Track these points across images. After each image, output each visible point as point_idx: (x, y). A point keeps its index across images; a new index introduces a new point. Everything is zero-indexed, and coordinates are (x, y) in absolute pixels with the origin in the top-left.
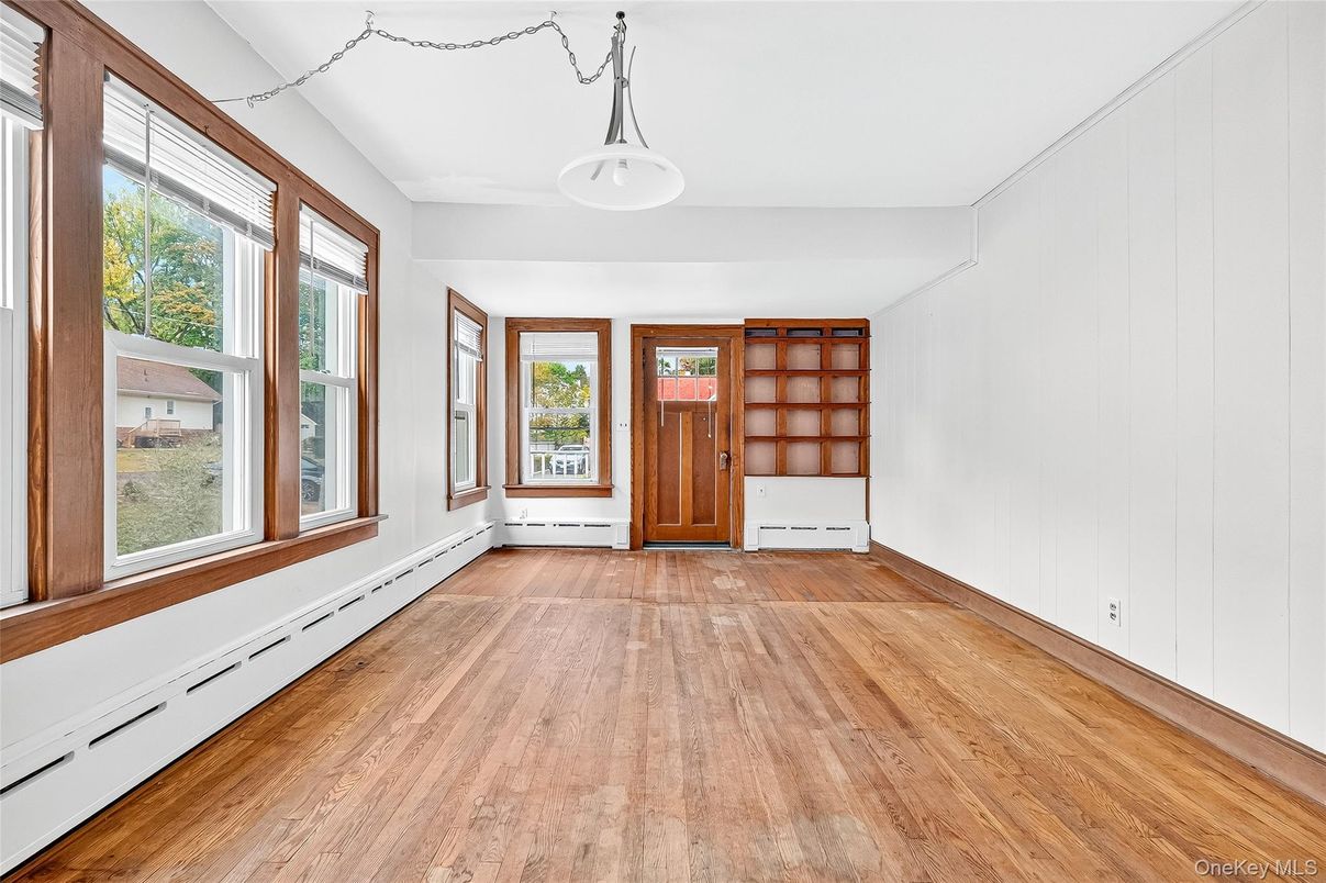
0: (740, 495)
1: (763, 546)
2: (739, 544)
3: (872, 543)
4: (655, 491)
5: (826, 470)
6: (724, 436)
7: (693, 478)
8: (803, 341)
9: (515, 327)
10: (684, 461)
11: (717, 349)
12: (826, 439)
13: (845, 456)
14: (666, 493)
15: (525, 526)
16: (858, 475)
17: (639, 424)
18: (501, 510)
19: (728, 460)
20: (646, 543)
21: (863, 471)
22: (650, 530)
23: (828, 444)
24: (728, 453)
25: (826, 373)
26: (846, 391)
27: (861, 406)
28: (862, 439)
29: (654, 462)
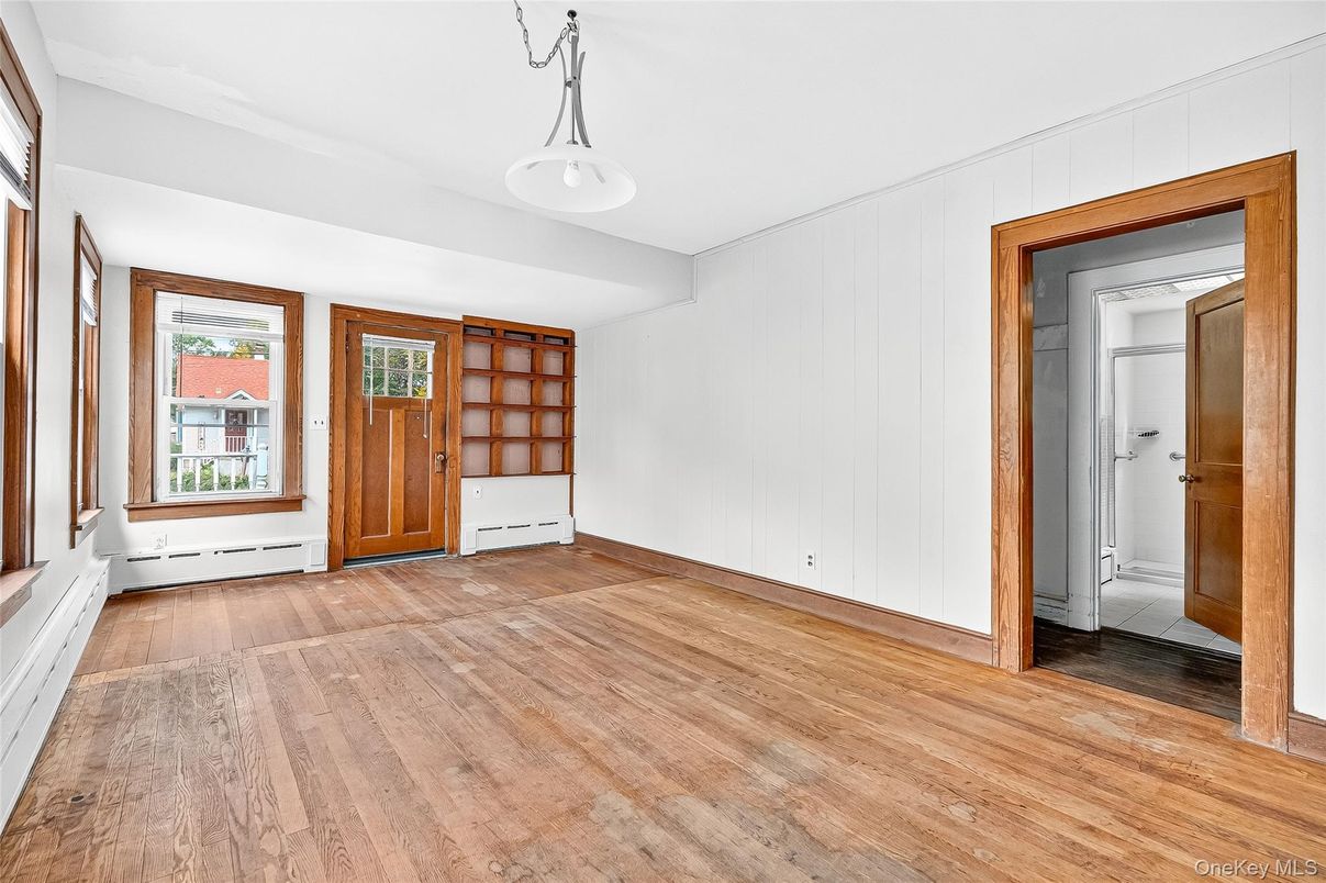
0: (457, 497)
1: (480, 549)
2: (454, 549)
3: (577, 534)
4: (359, 500)
5: (535, 469)
6: (439, 435)
7: (405, 483)
8: (518, 344)
9: (145, 283)
10: (395, 464)
11: (434, 343)
12: (535, 440)
13: (551, 455)
14: (372, 501)
15: (165, 558)
16: (563, 472)
17: (341, 421)
18: (120, 540)
19: (444, 462)
20: (347, 561)
21: (567, 468)
22: (352, 543)
23: (539, 444)
24: (444, 453)
25: (535, 376)
26: (552, 394)
27: (566, 409)
28: (566, 440)
29: (357, 465)
